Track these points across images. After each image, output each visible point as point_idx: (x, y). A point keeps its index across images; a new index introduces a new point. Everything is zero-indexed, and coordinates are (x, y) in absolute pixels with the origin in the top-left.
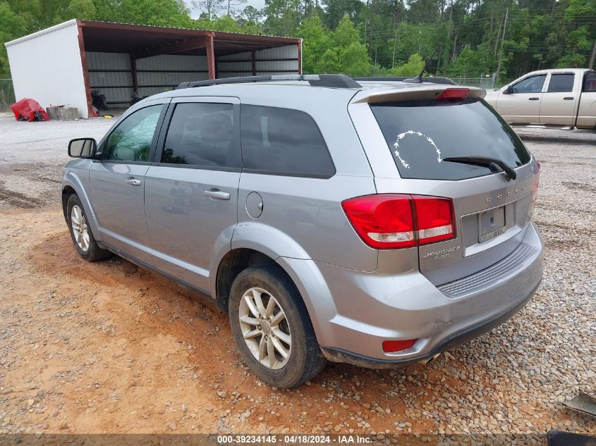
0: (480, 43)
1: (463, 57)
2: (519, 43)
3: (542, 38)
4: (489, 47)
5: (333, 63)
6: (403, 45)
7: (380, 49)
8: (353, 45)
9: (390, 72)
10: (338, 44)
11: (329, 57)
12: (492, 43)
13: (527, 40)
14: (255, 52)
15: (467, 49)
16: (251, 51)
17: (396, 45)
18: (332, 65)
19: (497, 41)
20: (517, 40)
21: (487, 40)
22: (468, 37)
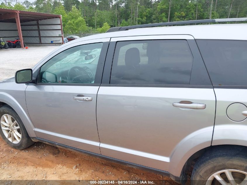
0: (128, 19)
1: (123, 24)
2: (143, 19)
3: (150, 17)
4: (132, 20)
5: (72, 26)
6: (99, 19)
7: (89, 20)
8: (79, 19)
9: (96, 30)
10: (73, 18)
11: (70, 24)
12: (133, 19)
13: (145, 18)
14: (38, 21)
15: (123, 21)
16: (36, 20)
17: (96, 19)
18: (72, 27)
19: (135, 18)
20: (142, 18)
21: (130, 17)
22: (123, 16)
